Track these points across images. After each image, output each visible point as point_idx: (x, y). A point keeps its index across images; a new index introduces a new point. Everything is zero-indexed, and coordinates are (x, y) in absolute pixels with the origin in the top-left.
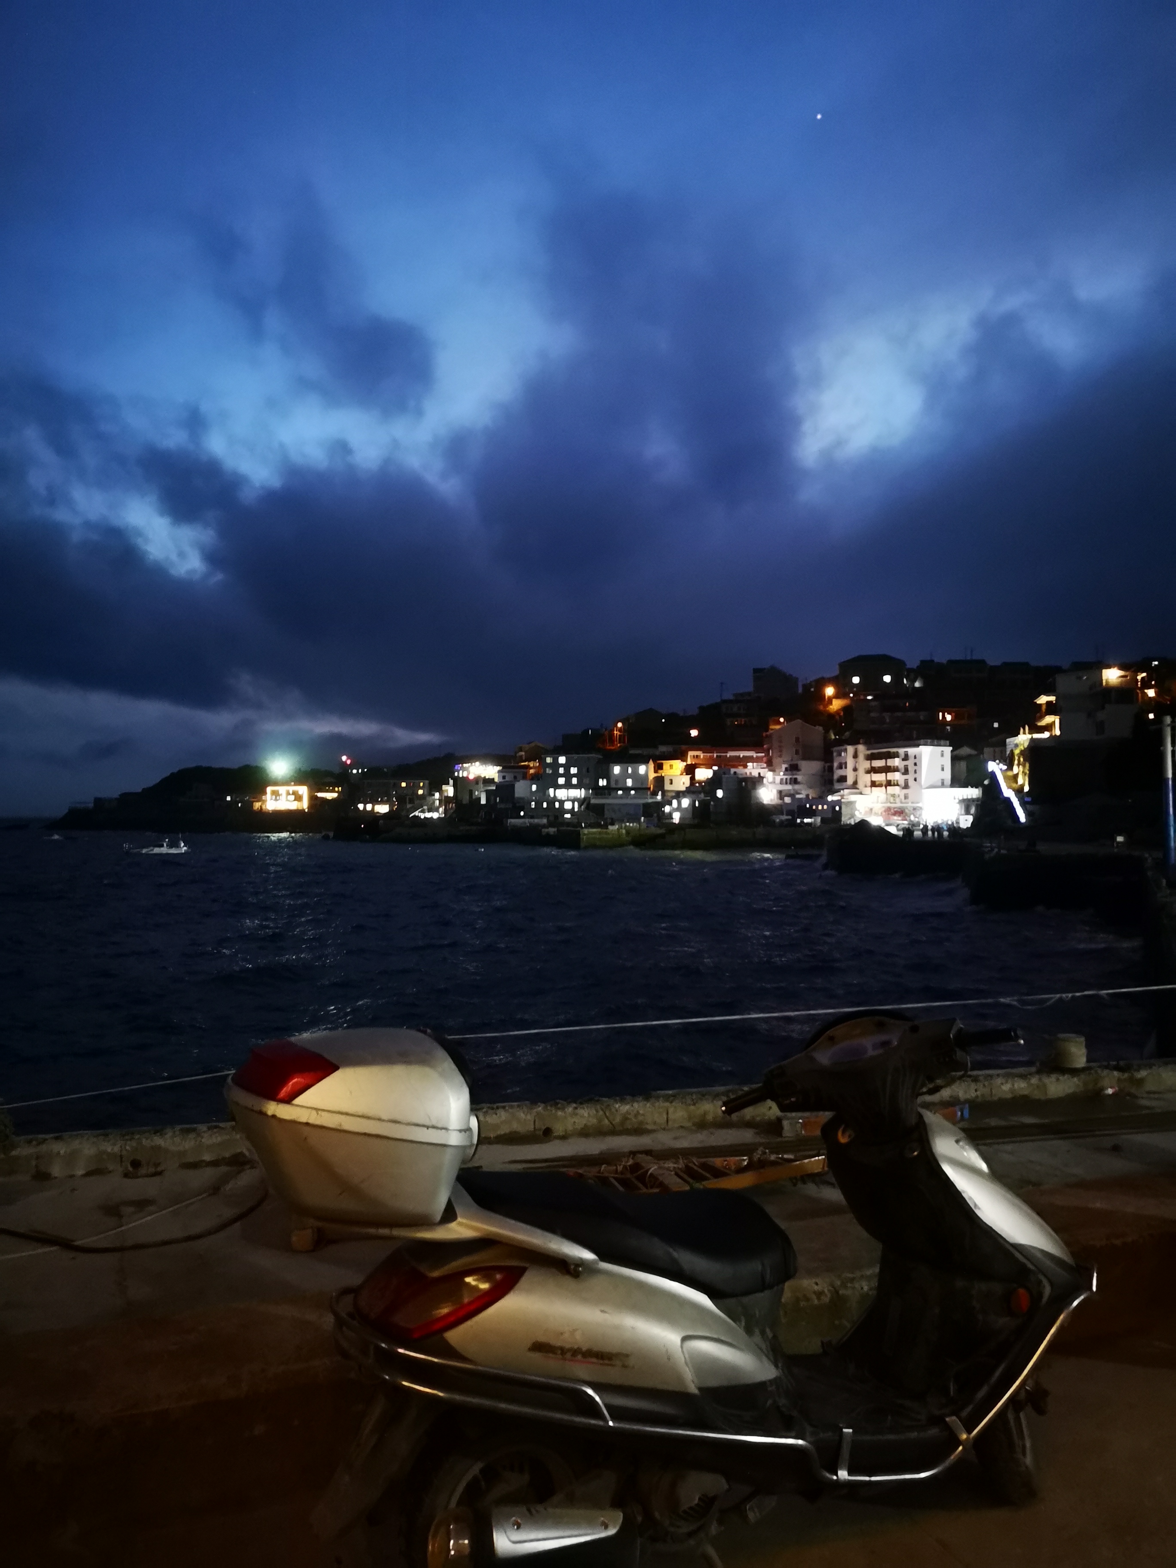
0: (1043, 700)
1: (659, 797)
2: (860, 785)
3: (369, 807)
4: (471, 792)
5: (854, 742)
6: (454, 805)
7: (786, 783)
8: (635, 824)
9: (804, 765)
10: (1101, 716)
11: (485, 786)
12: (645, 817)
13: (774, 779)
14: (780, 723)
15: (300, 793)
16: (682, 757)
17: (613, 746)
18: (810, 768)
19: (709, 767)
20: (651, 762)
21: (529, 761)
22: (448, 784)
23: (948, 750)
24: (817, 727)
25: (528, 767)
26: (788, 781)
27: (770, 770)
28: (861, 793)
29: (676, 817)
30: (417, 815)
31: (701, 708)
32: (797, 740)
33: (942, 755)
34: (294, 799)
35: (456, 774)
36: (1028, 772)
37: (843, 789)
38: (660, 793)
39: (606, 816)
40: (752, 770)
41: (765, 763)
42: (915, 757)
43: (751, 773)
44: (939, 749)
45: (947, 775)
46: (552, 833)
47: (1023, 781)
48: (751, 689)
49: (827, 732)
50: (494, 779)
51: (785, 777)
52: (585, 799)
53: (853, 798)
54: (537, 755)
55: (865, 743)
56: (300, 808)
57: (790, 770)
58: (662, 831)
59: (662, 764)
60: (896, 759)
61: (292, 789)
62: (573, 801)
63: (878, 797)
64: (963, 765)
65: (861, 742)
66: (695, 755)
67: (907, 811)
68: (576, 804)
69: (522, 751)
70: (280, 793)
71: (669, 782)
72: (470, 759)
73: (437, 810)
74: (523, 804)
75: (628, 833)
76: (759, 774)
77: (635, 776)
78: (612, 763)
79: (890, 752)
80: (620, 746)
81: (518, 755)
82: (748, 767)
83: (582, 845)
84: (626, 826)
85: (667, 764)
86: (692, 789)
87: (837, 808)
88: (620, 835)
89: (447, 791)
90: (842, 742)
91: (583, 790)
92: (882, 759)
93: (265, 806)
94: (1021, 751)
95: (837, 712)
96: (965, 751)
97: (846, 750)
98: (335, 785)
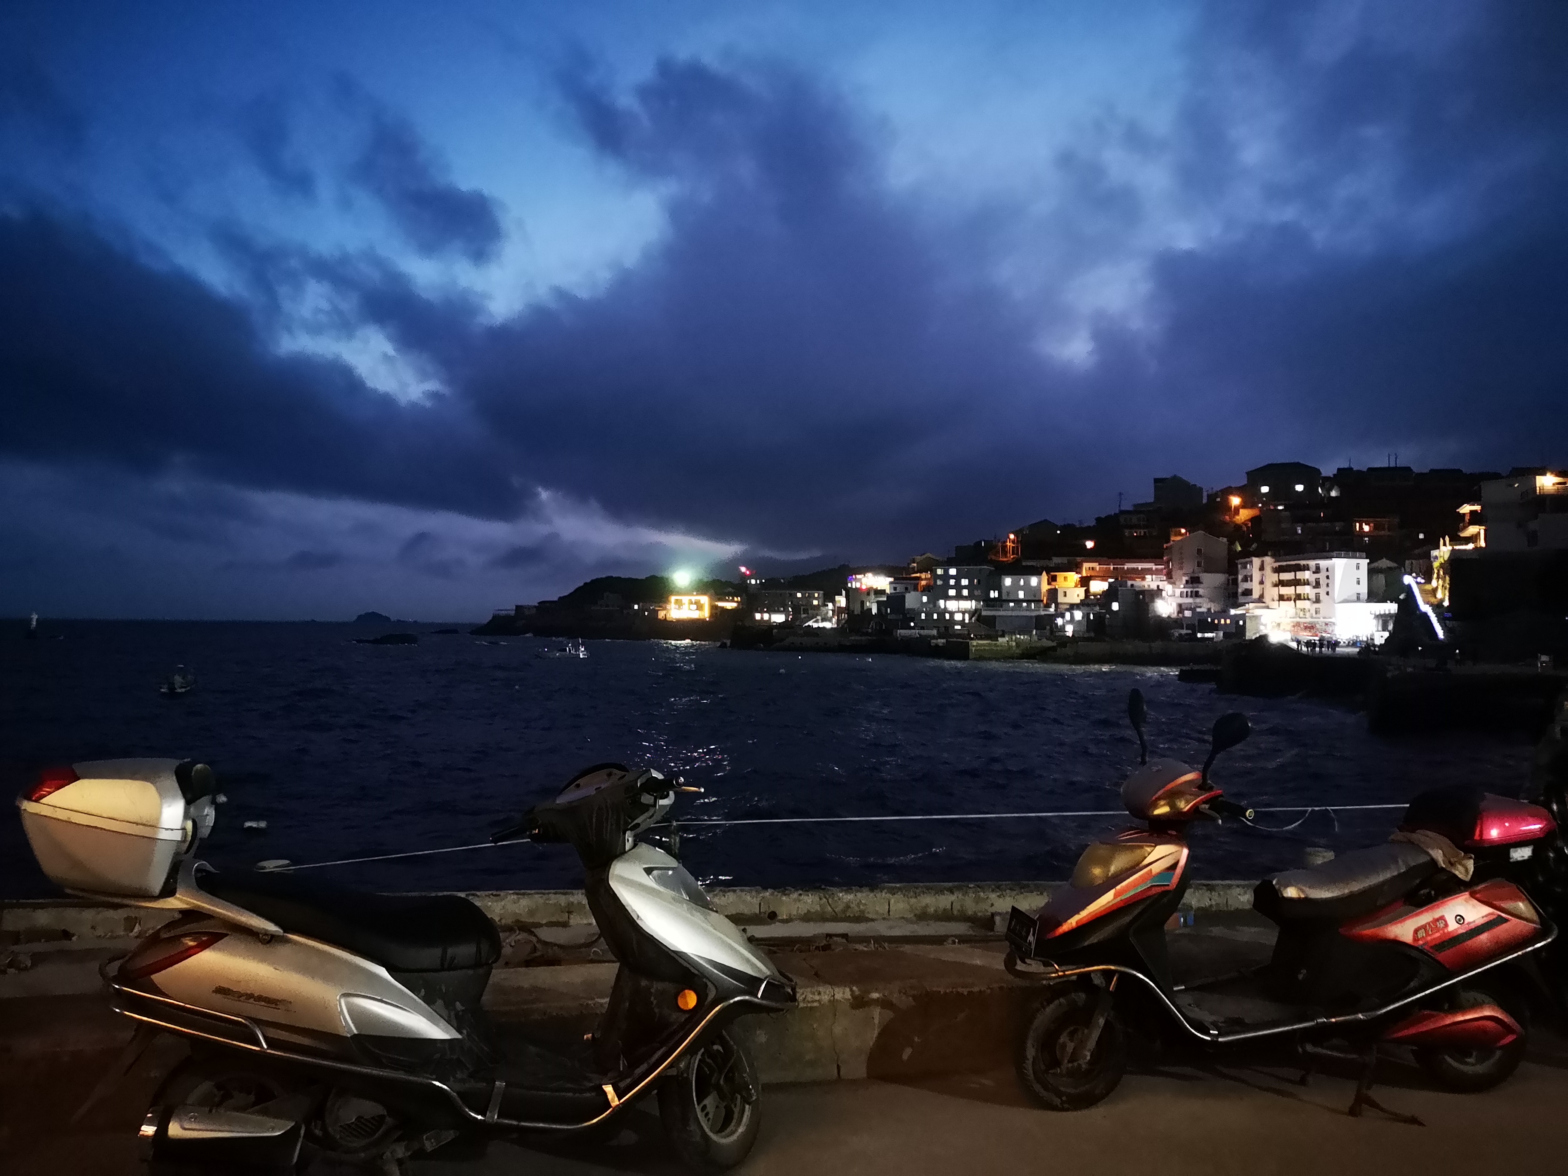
0: (1466, 509)
1: (1052, 610)
2: (1267, 599)
3: (766, 616)
4: (862, 603)
5: (1260, 554)
6: (846, 615)
7: (1187, 596)
8: (1026, 637)
9: (1206, 578)
10: (1533, 525)
11: (877, 597)
12: (1037, 629)
13: (1174, 592)
14: (1180, 534)
15: (702, 602)
16: (1076, 568)
17: (1006, 557)
18: (1212, 580)
19: (1103, 578)
20: (1044, 573)
21: (921, 572)
22: (841, 595)
23: (1364, 563)
24: (1221, 538)
25: (919, 578)
26: (1189, 594)
27: (1170, 583)
28: (1268, 607)
29: (1069, 630)
30: (811, 625)
31: (1098, 520)
32: (1199, 551)
33: (1358, 568)
34: (696, 608)
35: (849, 585)
36: (1448, 586)
37: (1248, 603)
38: (1053, 605)
39: (997, 628)
40: (1150, 582)
41: (1165, 575)
42: (1327, 570)
43: (1149, 586)
44: (1354, 562)
45: (1363, 589)
46: (941, 645)
47: (1443, 595)
48: (1152, 500)
49: (1231, 543)
50: (885, 590)
51: (1185, 590)
52: (976, 610)
53: (1257, 612)
54: (928, 567)
55: (1273, 556)
56: (702, 617)
57: (1192, 583)
58: (1054, 644)
59: (1056, 576)
60: (1306, 572)
61: (694, 598)
62: (963, 613)
63: (1286, 611)
64: (1381, 579)
65: (1269, 554)
66: (1091, 566)
67: (1318, 626)
68: (967, 616)
69: (914, 563)
70: (683, 602)
71: (1063, 594)
72: (863, 570)
73: (830, 620)
74: (913, 615)
75: (1018, 645)
76: (1158, 586)
77: (1027, 588)
78: (1004, 575)
79: (1299, 564)
80: (1013, 558)
81: (911, 566)
82: (1147, 580)
83: (971, 656)
84: (1016, 638)
85: (1060, 576)
86: (1088, 601)
87: (1241, 623)
88: (1010, 647)
89: (840, 601)
90: (1248, 554)
91: (973, 601)
92: (1290, 572)
93: (670, 615)
94: (1441, 564)
95: (1245, 523)
96: (1384, 563)
97: (1251, 562)
98: (734, 595)
